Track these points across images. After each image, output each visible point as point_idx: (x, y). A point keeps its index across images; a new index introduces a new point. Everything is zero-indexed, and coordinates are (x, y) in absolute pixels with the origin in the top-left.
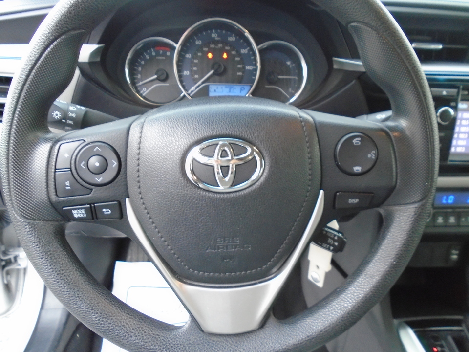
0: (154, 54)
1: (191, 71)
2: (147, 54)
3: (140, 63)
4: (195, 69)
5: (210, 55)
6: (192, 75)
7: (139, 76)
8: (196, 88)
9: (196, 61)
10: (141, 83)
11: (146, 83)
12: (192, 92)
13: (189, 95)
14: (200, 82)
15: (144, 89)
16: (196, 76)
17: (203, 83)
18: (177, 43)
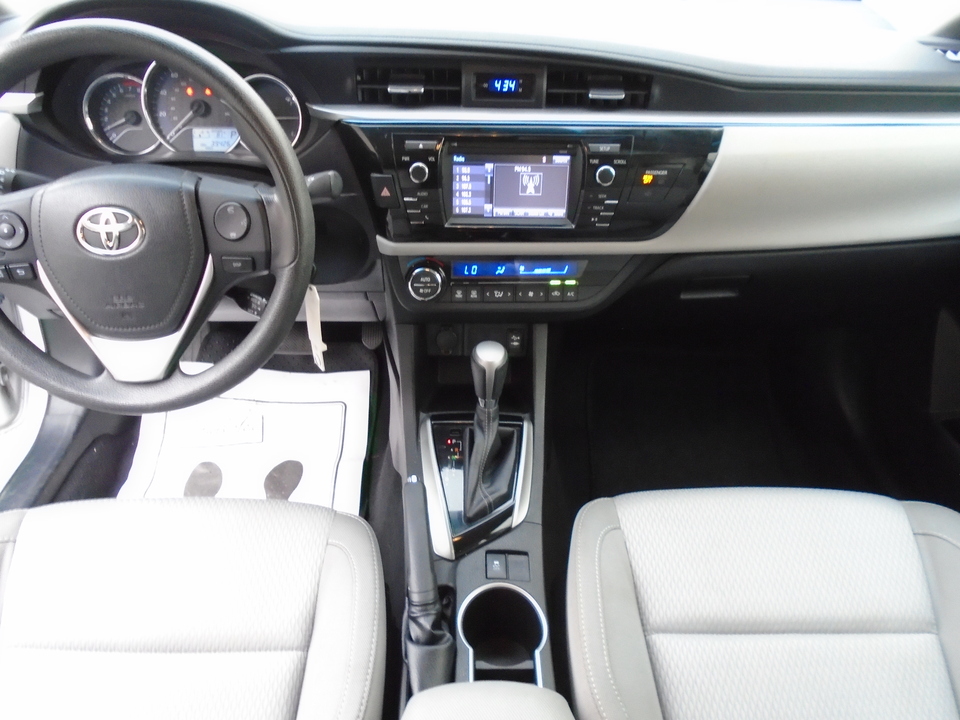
0: (121, 91)
1: (168, 112)
2: (114, 91)
3: (105, 102)
4: (173, 109)
5: (190, 91)
6: (169, 116)
7: (106, 119)
8: (177, 132)
9: (173, 99)
10: (109, 127)
11: (116, 127)
12: (171, 137)
13: (168, 142)
14: (179, 125)
15: (114, 135)
16: (175, 118)
17: (184, 126)
18: (142, 79)
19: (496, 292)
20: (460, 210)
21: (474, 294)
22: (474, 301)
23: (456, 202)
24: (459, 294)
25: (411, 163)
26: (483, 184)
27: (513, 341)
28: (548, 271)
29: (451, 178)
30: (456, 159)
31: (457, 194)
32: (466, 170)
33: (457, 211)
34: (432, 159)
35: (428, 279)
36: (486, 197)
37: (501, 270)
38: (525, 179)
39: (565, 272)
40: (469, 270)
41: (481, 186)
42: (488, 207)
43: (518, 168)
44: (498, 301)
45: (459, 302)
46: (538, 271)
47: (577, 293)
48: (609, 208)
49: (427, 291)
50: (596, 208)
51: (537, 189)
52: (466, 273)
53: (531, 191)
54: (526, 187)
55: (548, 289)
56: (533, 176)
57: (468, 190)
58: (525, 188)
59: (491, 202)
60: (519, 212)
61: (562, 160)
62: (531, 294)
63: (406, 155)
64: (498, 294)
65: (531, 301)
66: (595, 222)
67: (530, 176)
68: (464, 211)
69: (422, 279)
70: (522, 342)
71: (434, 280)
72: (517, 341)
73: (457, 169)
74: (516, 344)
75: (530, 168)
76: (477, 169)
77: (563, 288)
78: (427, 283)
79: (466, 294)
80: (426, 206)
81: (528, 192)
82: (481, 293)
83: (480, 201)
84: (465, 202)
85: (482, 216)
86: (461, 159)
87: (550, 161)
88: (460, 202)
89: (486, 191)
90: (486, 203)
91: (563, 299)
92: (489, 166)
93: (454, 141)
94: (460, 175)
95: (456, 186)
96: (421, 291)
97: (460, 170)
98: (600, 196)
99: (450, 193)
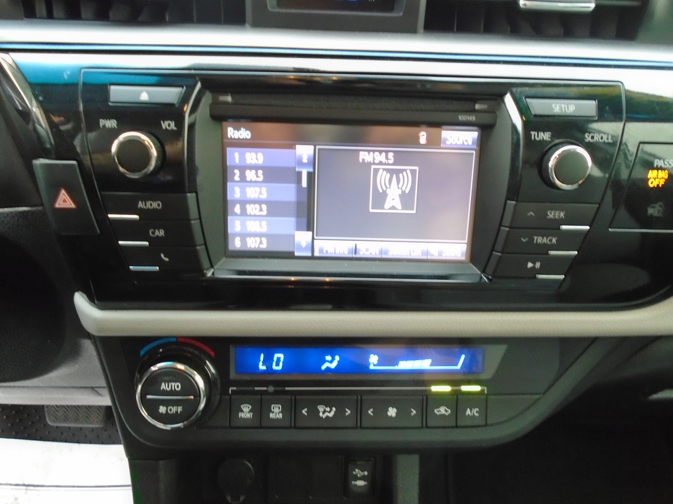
19: (321, 408)
20: (243, 242)
21: (276, 412)
22: (276, 425)
23: (235, 225)
24: (246, 412)
25: (115, 134)
26: (293, 187)
27: (356, 478)
28: (424, 364)
29: (223, 174)
30: (232, 133)
31: (237, 209)
32: (254, 157)
33: (237, 244)
34: (168, 125)
35: (176, 386)
36: (298, 216)
37: (331, 362)
38: (383, 176)
39: (459, 367)
40: (268, 361)
41: (288, 192)
42: (303, 238)
43: (365, 156)
44: (328, 425)
45: (247, 426)
46: (405, 365)
47: (485, 411)
48: (566, 240)
49: (174, 409)
50: (539, 240)
51: (405, 198)
52: (262, 367)
53: (393, 201)
54: (384, 195)
55: (427, 402)
56: (398, 172)
57: (258, 202)
58: (381, 198)
59: (309, 227)
60: (370, 248)
61: (462, 139)
62: (392, 412)
63: (108, 116)
64: (326, 412)
65: (392, 427)
66: (534, 271)
67: (391, 172)
68: (253, 244)
69: (164, 386)
70: (371, 480)
71: (190, 387)
72: (362, 478)
73: (235, 156)
74: (361, 483)
75: (391, 155)
76: (280, 157)
77: (457, 401)
78: (172, 393)
79: (261, 410)
80: (160, 233)
81: (388, 205)
82: (292, 408)
83: (286, 224)
84: (253, 226)
85: (289, 256)
86: (244, 134)
87: (434, 142)
88: (243, 225)
89: (299, 203)
90: (298, 229)
91: (456, 422)
92: (305, 151)
93: (225, 93)
94: (243, 169)
95: (235, 192)
96: (162, 409)
97: (242, 158)
98: (551, 215)
99: (223, 208)
